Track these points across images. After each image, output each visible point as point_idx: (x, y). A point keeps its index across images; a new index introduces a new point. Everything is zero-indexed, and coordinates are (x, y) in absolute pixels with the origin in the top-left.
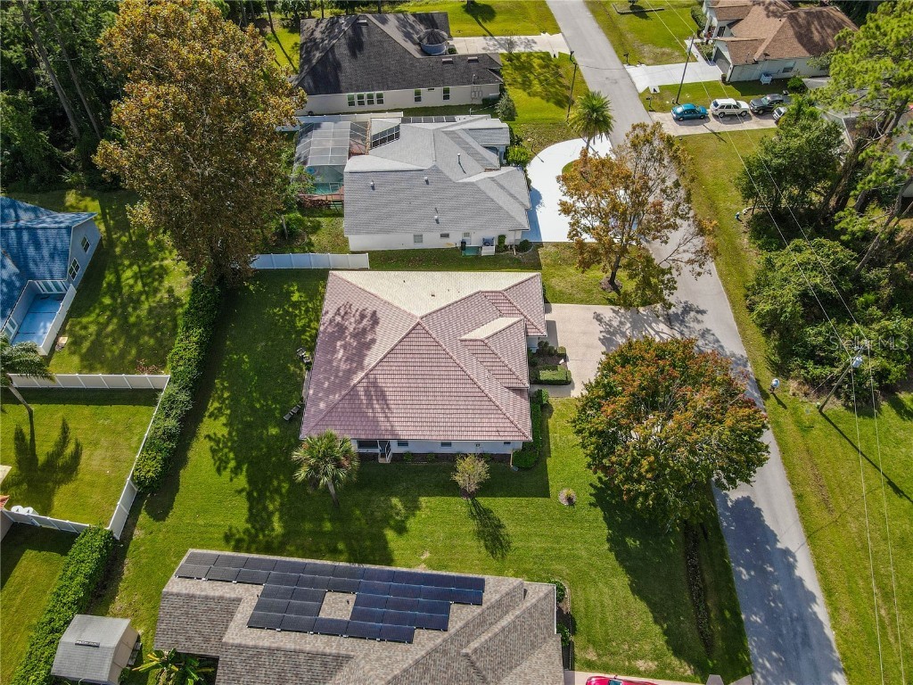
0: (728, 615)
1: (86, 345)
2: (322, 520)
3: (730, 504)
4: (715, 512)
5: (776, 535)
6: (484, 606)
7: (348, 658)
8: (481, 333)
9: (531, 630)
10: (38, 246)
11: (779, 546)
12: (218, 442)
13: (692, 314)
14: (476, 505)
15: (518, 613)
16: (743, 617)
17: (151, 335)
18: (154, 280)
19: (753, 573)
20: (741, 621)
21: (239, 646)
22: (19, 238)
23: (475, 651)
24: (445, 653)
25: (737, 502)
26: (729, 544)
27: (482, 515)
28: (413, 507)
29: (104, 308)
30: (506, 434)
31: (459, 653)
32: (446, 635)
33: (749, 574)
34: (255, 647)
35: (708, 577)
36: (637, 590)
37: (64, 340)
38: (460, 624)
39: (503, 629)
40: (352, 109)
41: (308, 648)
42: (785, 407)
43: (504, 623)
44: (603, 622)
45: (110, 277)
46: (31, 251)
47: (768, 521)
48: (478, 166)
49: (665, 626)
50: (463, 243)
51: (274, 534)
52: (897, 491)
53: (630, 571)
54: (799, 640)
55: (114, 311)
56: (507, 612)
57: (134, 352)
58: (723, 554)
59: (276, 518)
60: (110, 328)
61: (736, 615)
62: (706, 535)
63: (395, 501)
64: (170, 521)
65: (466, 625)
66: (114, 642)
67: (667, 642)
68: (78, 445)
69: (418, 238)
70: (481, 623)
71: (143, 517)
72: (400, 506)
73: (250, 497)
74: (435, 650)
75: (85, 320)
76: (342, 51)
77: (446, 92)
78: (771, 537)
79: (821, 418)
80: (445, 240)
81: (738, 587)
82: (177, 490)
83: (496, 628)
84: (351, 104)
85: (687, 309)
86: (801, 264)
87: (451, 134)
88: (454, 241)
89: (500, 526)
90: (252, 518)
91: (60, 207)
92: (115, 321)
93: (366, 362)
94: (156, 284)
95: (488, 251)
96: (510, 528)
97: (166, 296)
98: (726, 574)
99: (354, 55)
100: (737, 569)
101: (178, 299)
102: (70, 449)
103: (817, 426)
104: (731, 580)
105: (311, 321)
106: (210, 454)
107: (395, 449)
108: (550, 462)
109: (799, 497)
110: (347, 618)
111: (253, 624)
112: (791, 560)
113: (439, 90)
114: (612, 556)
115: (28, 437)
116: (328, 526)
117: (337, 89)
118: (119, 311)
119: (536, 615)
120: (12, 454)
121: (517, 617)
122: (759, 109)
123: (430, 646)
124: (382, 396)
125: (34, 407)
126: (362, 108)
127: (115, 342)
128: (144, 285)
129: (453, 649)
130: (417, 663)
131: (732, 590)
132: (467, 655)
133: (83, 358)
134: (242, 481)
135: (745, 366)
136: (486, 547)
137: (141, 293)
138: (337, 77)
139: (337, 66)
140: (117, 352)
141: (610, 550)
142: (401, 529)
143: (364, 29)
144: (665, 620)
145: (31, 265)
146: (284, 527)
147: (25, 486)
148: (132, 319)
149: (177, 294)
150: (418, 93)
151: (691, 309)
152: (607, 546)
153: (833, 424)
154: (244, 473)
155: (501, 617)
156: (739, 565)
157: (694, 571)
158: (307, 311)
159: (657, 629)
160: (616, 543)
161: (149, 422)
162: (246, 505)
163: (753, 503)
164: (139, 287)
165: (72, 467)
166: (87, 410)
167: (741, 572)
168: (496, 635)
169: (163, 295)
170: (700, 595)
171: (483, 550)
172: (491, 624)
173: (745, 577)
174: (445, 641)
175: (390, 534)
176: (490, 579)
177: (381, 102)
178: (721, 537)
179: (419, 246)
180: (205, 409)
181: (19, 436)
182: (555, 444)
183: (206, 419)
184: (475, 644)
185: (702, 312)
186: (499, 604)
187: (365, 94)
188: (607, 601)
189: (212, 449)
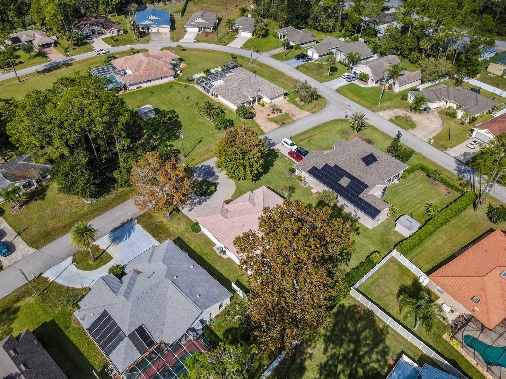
1: (381, 347)
12: (346, 261)
17: (347, 329)
18: (330, 366)
29: (364, 366)
37: (391, 361)
55: (359, 361)
57: (359, 325)
60: (365, 349)
75: (376, 365)
79: (187, 157)
92: (361, 353)
94: (330, 362)
97: (329, 350)
101: (325, 342)
103: (190, 157)
106: (351, 260)
110: (345, 177)
118: (356, 358)
127: (366, 338)
128: (336, 367)
137: (340, 362)
140: (367, 331)
144: (273, 160)
148: (352, 346)
149: (323, 346)
159: (276, 160)
164: (340, 367)
169: (330, 352)
188: (280, 168)
189: (349, 260)
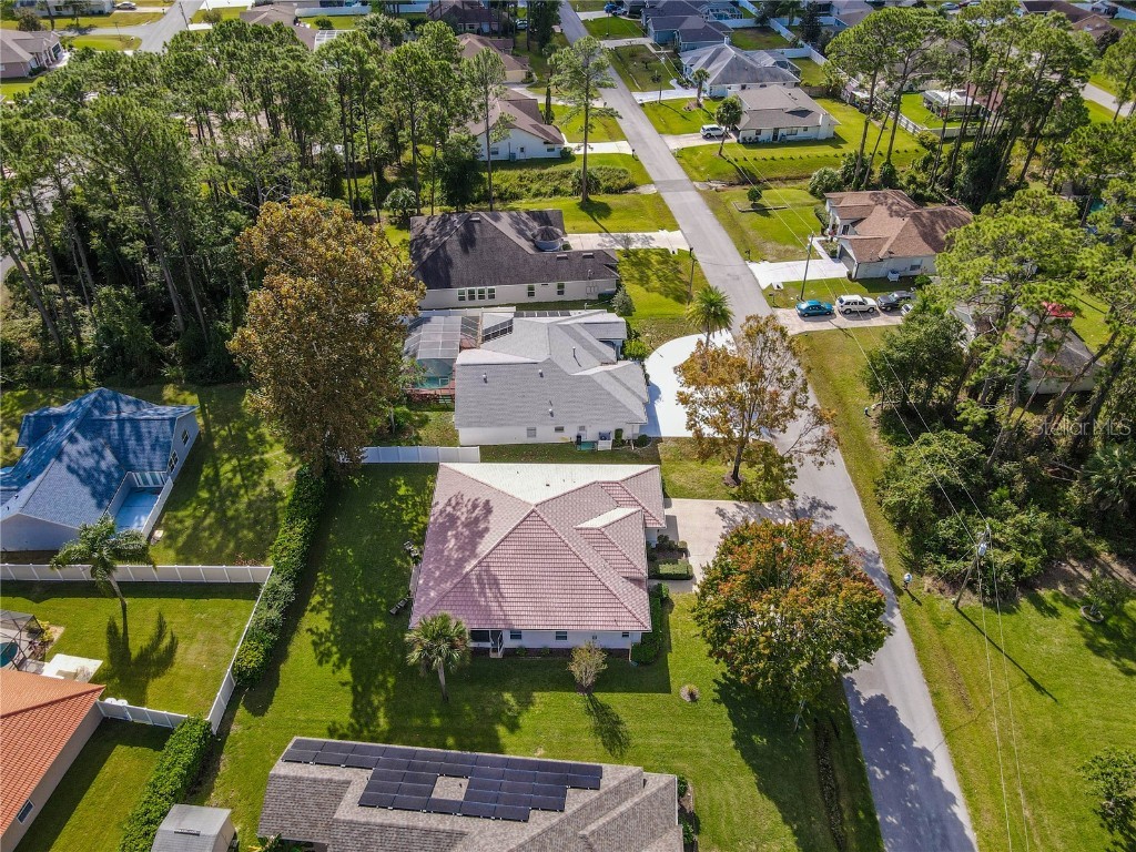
0: (861, 815)
1: (181, 541)
2: (429, 715)
3: (863, 702)
4: (847, 710)
5: (912, 735)
6: (602, 791)
7: (462, 834)
8: (597, 522)
9: (651, 818)
10: (139, 438)
11: (915, 745)
12: (320, 636)
13: (820, 509)
14: (593, 701)
15: (636, 800)
16: (878, 817)
17: (250, 528)
18: (254, 473)
19: (887, 772)
20: (876, 822)
21: (352, 822)
22: (121, 429)
23: (593, 833)
24: (562, 832)
25: (871, 701)
26: (862, 743)
27: (600, 711)
28: (526, 702)
29: (201, 502)
30: (624, 624)
31: (575, 835)
32: (562, 815)
33: (884, 773)
34: (368, 824)
35: (840, 777)
36: (766, 789)
37: (159, 534)
38: (577, 806)
39: (622, 814)
40: (462, 303)
41: (421, 825)
42: (920, 604)
43: (622, 808)
44: (729, 822)
45: (207, 471)
46: (132, 443)
47: (904, 720)
48: (595, 361)
49: (795, 827)
50: (579, 437)
51: (379, 730)
52: (1038, 687)
53: (756, 769)
54: (938, 842)
55: (211, 504)
56: (626, 799)
57: (232, 545)
58: (856, 753)
59: (381, 714)
60: (207, 522)
61: (871, 815)
62: (837, 734)
63: (507, 696)
64: (268, 716)
65: (584, 807)
66: (215, 830)
67: (796, 842)
68: (173, 638)
69: (532, 432)
70: (600, 807)
71: (241, 712)
72: (512, 701)
73: (354, 689)
74: (552, 829)
75: (180, 514)
76: (453, 246)
77: (561, 286)
78: (907, 736)
79: (958, 614)
80: (559, 434)
81: (872, 787)
82: (277, 684)
83: (615, 814)
84: (462, 299)
85: (815, 505)
86: (927, 457)
87: (567, 328)
88: (569, 435)
89: (619, 723)
90: (356, 713)
91: (158, 399)
92: (212, 514)
93: (478, 551)
94: (255, 477)
95: (605, 445)
96: (630, 725)
97: (267, 489)
98: (859, 774)
99: (466, 251)
100: (871, 768)
101: (280, 493)
102: (166, 641)
103: (953, 623)
104: (865, 781)
105: (418, 515)
106: (312, 648)
107: (509, 643)
108: (671, 658)
109: (935, 695)
110: (462, 799)
111: (365, 802)
112: (929, 759)
113: (553, 286)
114: (738, 754)
115: (121, 631)
116: (436, 722)
117: (447, 285)
118: (217, 505)
119: (656, 804)
120: (104, 648)
121: (637, 804)
122: (887, 305)
123: (546, 825)
124: (495, 583)
125: (127, 601)
126: (472, 303)
127: (212, 535)
128: (243, 479)
129: (570, 830)
130: (533, 839)
131: (866, 790)
132: (584, 837)
133: (178, 552)
134: (346, 674)
135: (877, 562)
136: (604, 744)
137: (239, 487)
138: (448, 272)
139: (448, 262)
140: (214, 546)
141: (736, 747)
142: (513, 726)
143: (477, 226)
144: (795, 820)
145: (131, 456)
146: (390, 723)
147: (117, 680)
148: (230, 513)
149: (277, 487)
150: (531, 288)
151: (819, 505)
152: (733, 743)
153: (969, 620)
154: (348, 666)
155: (619, 804)
156: (873, 764)
157: (826, 770)
158: (414, 505)
159: (787, 830)
160: (742, 741)
161: (250, 615)
162: (351, 698)
163: (888, 701)
164: (238, 480)
165: (167, 659)
166: (182, 604)
167: (875, 772)
168: (614, 820)
169: (263, 489)
170: (832, 796)
171: (601, 746)
172: (610, 809)
173: (880, 776)
174: (561, 821)
175: (502, 730)
176: (608, 768)
177: (493, 297)
178: (854, 736)
179: (531, 441)
180: (307, 603)
181: (112, 630)
182: (677, 640)
183: (307, 613)
184: (593, 827)
185: (831, 508)
186: (616, 791)
187: (476, 289)
188: (733, 801)
189: (314, 643)
